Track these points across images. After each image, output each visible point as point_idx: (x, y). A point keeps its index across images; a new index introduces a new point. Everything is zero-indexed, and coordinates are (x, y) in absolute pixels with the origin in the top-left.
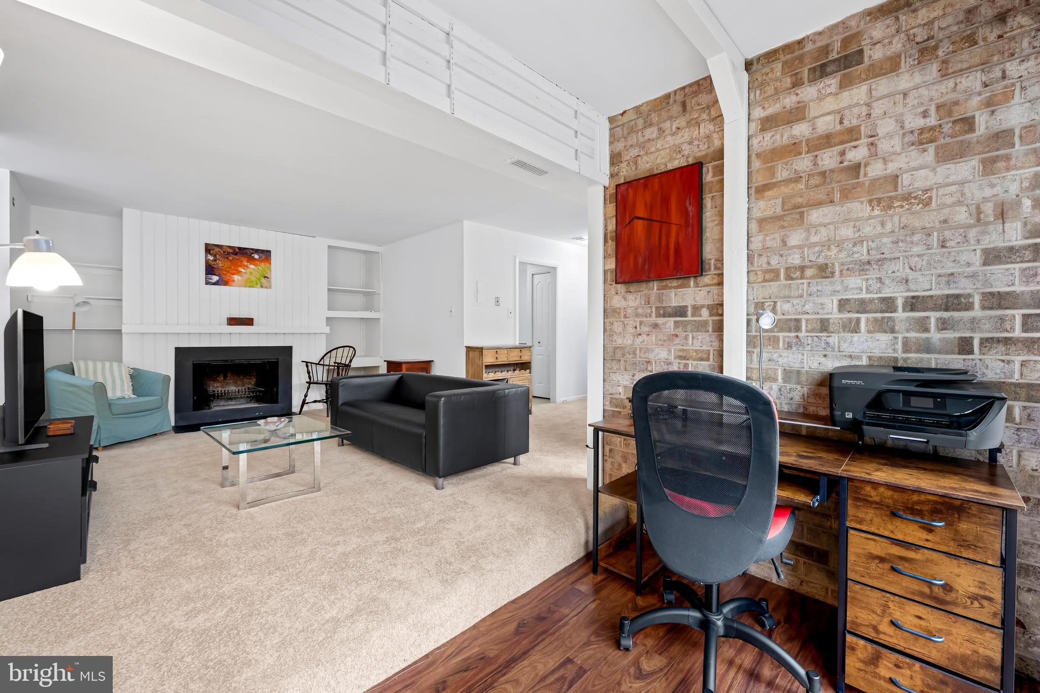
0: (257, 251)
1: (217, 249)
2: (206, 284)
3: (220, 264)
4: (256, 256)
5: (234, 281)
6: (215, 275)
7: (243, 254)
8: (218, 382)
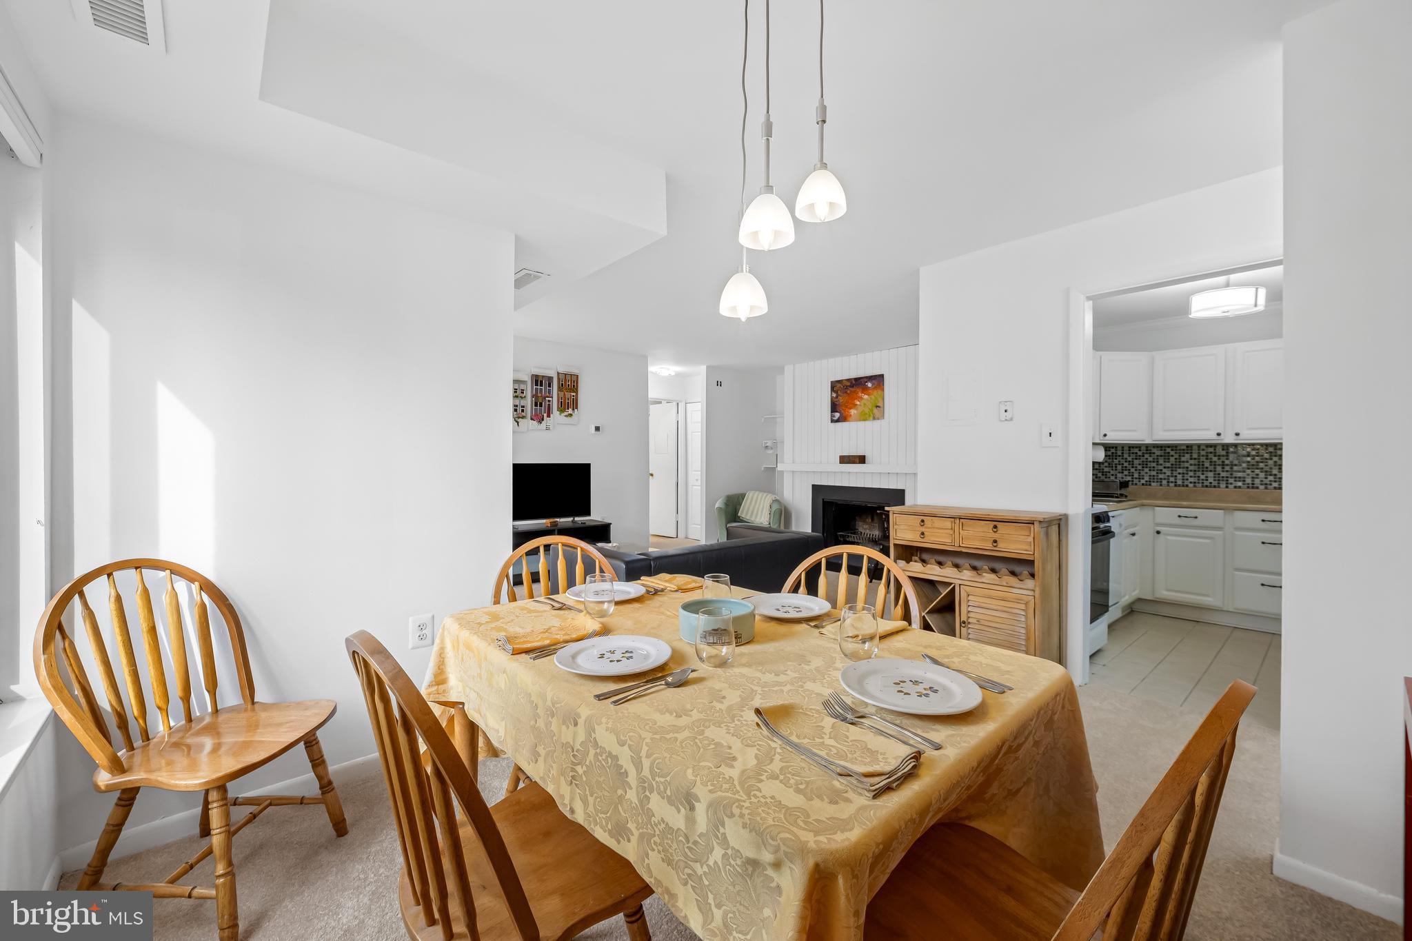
0: (870, 378)
1: (839, 385)
2: (831, 422)
3: (841, 399)
4: (869, 385)
5: (851, 415)
6: (837, 412)
7: (858, 384)
8: (867, 524)
